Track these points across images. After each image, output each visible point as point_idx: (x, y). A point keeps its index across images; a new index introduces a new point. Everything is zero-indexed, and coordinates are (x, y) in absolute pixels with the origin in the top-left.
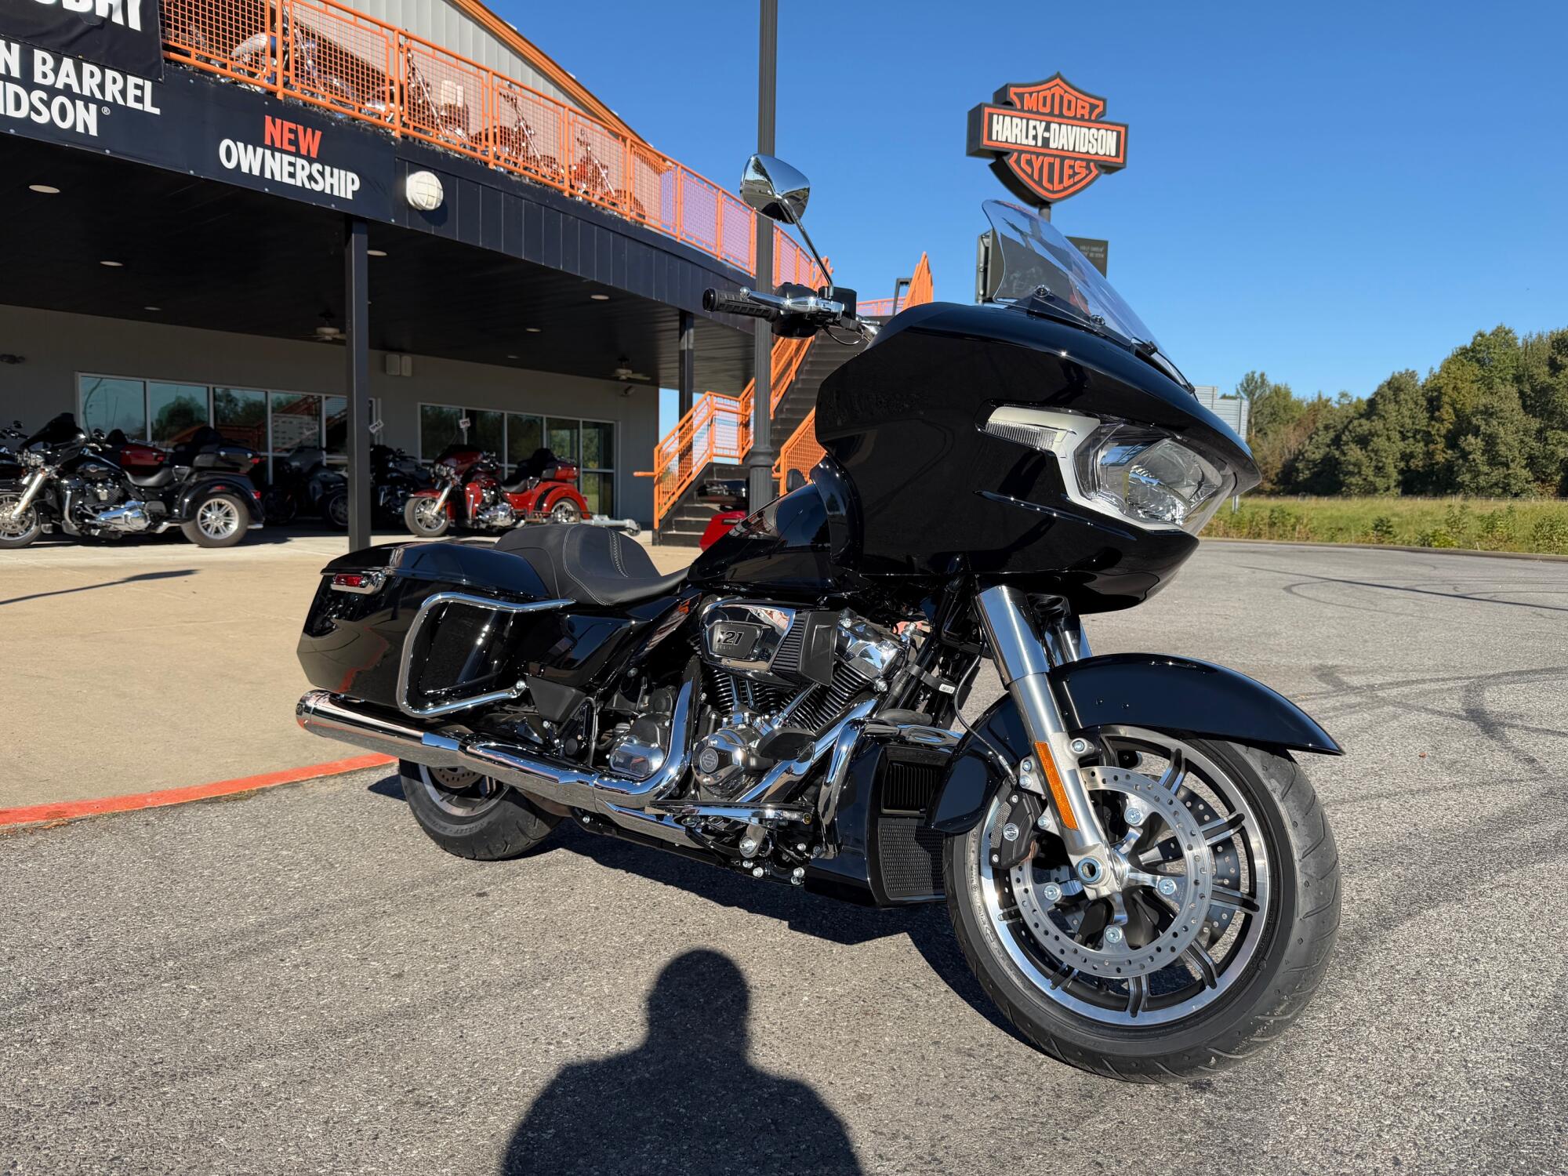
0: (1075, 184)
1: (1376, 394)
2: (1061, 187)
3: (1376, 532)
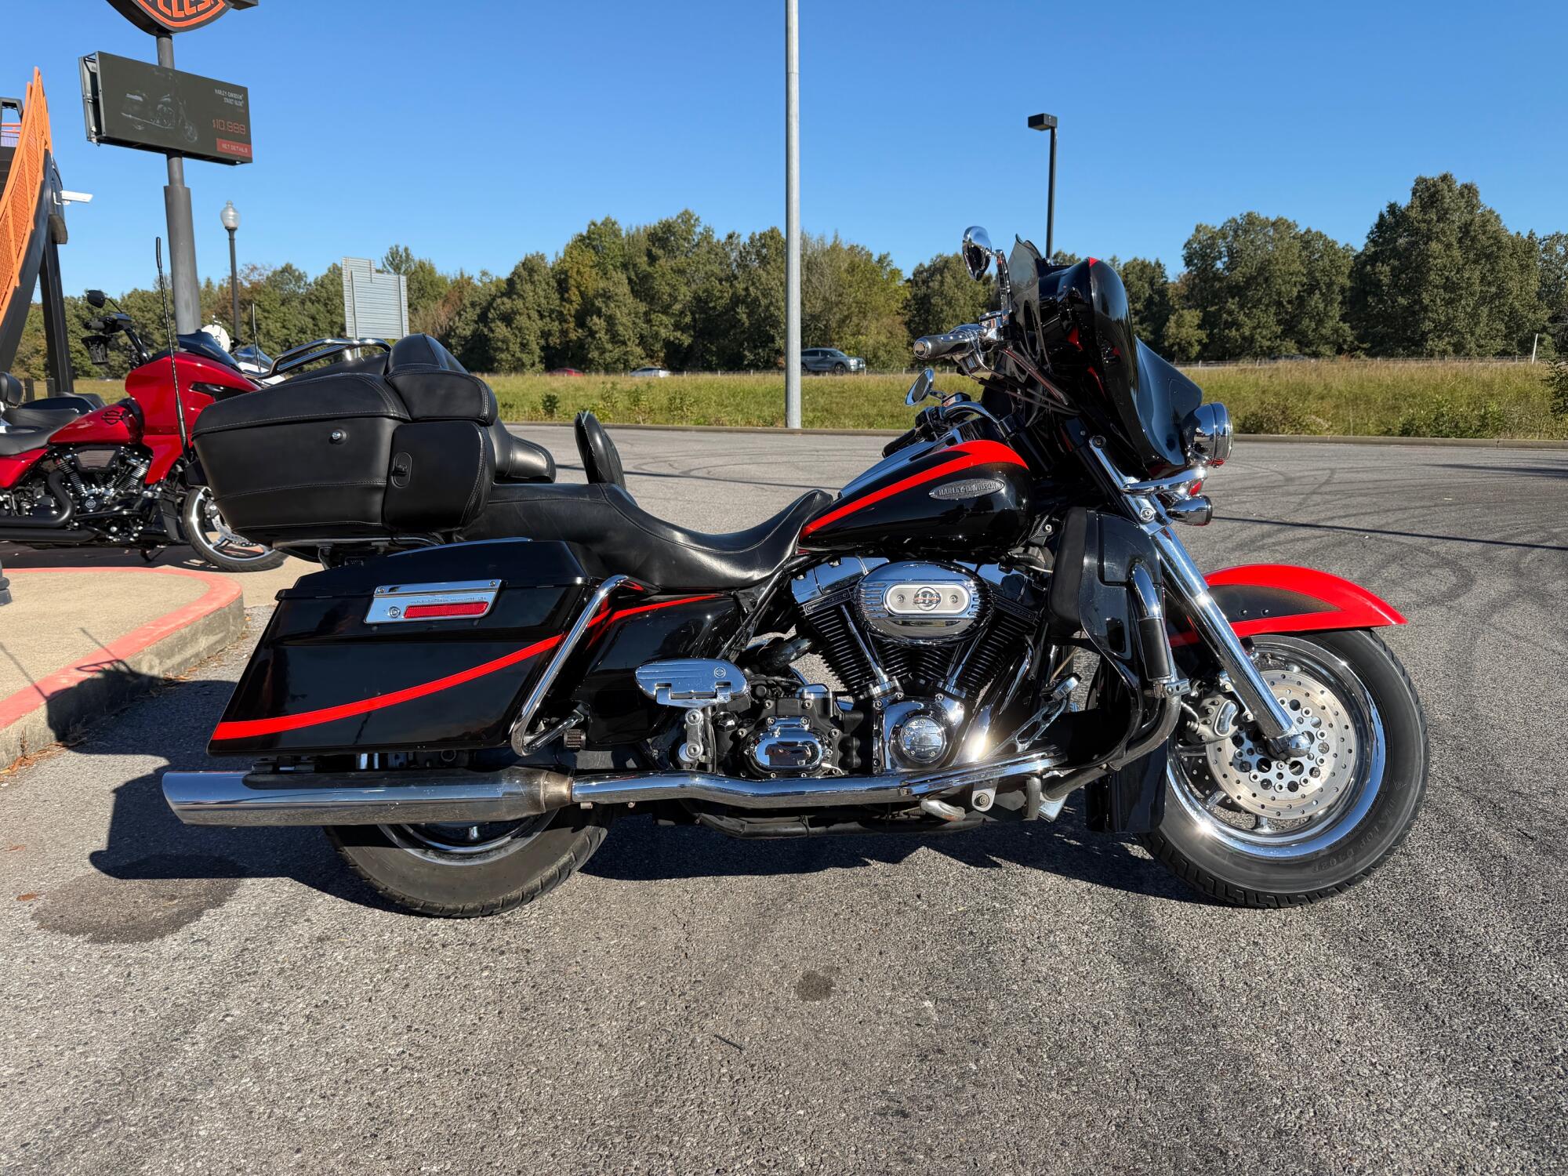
0: (198, 14)
1: (514, 273)
2: (181, 15)
3: (545, 407)
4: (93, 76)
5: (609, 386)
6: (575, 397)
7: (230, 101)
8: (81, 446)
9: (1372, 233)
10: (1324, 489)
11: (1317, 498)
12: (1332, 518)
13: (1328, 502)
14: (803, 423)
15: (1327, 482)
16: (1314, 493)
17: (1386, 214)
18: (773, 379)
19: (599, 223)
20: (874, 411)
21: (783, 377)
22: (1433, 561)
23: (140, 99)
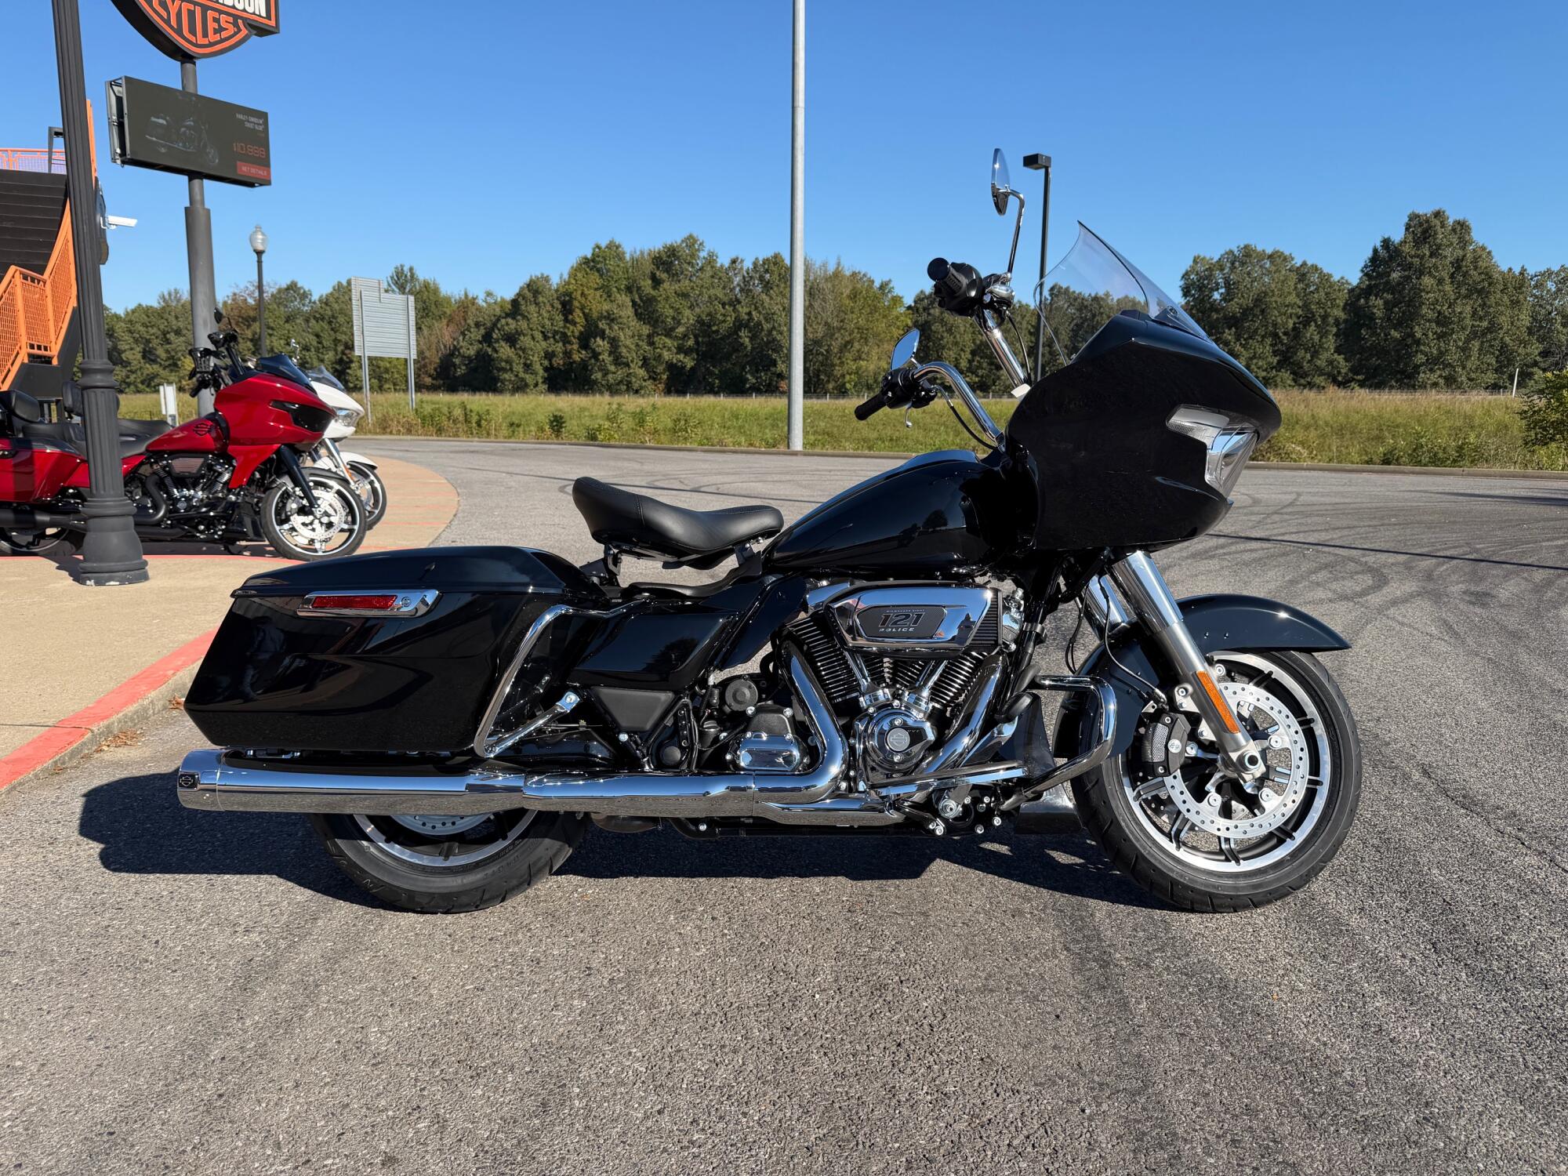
0: (222, 41)
1: (519, 295)
2: (205, 41)
3: (552, 427)
4: (119, 100)
5: (614, 406)
6: (580, 418)
7: (250, 126)
8: (175, 454)
9: (1366, 266)
10: (1285, 510)
11: (1276, 518)
12: (1283, 534)
13: (1286, 521)
14: (805, 445)
15: (1291, 504)
16: (1276, 513)
17: (1380, 248)
18: (776, 403)
19: (603, 245)
20: (875, 435)
21: (784, 401)
22: (1359, 568)
23: (165, 122)
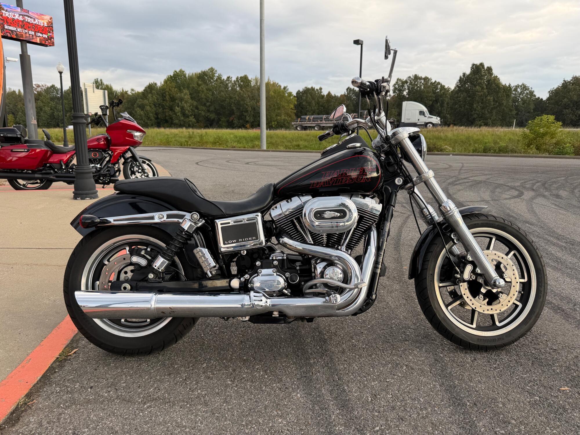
1: (144, 90)
9: (457, 83)
14: (268, 147)
17: (462, 77)
18: (256, 131)
19: (178, 71)
22: (508, 188)
